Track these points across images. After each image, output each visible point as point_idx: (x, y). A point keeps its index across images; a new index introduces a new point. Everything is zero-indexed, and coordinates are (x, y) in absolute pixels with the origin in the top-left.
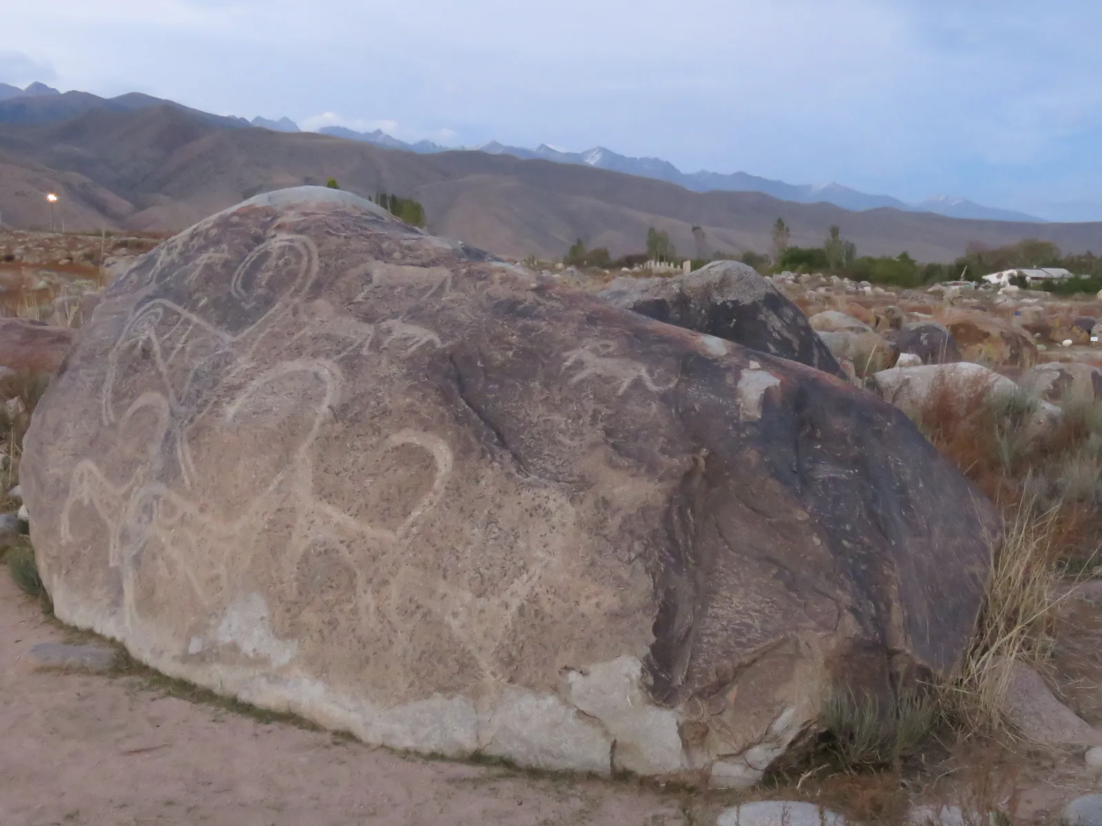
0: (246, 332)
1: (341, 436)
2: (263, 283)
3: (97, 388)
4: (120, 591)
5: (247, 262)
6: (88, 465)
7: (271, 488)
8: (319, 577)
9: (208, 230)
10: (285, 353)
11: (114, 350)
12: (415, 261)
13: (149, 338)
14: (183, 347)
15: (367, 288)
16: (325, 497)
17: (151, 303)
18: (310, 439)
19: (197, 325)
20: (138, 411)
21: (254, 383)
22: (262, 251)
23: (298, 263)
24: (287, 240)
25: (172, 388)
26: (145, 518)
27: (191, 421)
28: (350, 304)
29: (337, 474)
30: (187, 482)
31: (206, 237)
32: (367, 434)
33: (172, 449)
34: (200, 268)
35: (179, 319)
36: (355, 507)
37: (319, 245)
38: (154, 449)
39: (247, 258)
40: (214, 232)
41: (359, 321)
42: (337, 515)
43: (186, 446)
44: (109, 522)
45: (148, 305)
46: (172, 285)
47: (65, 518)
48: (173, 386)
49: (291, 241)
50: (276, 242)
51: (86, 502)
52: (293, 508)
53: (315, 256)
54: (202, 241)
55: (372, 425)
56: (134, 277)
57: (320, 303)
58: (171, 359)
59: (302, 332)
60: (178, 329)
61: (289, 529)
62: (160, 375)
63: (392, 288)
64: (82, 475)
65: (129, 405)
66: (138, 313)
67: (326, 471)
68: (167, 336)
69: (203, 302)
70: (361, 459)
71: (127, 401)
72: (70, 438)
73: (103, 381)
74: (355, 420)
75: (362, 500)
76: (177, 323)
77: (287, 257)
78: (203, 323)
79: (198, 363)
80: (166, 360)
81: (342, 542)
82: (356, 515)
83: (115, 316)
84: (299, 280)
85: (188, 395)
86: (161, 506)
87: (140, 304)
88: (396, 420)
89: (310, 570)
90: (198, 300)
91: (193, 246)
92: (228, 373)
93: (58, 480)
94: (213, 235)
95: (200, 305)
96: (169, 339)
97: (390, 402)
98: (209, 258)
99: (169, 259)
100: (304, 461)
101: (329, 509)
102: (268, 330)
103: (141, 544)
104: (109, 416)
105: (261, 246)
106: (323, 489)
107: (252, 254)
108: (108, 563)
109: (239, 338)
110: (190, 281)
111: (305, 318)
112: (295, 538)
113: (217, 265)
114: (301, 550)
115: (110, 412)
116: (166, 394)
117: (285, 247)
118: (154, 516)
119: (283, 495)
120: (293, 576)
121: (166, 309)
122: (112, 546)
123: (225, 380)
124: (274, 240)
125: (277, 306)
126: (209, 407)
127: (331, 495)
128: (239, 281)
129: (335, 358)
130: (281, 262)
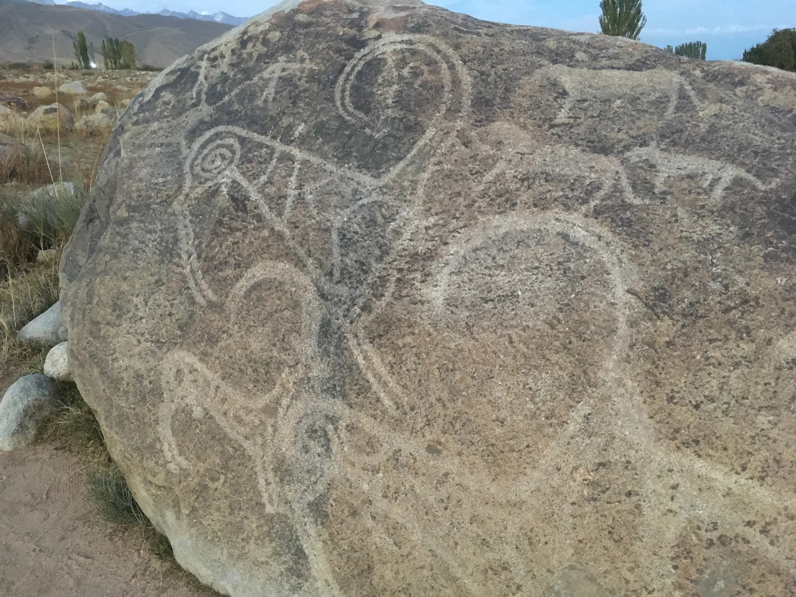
0: (395, 171)
1: (679, 341)
2: (390, 101)
3: (169, 251)
4: (300, 554)
5: (349, 74)
6: (183, 357)
7: (571, 428)
8: (721, 584)
9: (265, 33)
10: (482, 203)
11: (181, 198)
12: (615, 63)
13: (234, 182)
14: (299, 194)
15: (567, 104)
16: (686, 444)
17: (212, 132)
18: (619, 345)
19: (305, 163)
20: (256, 287)
21: (452, 249)
22: (369, 58)
23: (435, 72)
24: (401, 42)
25: (309, 256)
26: (316, 448)
27: (366, 308)
28: (552, 126)
29: (697, 407)
30: (387, 402)
31: (265, 42)
32: (727, 338)
33: (341, 349)
34: (273, 84)
35: (272, 153)
36: (755, 463)
37: (457, 47)
38: (307, 346)
39: (348, 69)
40: (275, 35)
41: (584, 151)
42: (721, 477)
43: (367, 347)
44: (246, 444)
45: (208, 135)
46: (236, 107)
47: (165, 431)
48: (309, 254)
49: (410, 42)
50: (383, 45)
51: (198, 413)
52: (628, 462)
53: (459, 63)
54: (261, 49)
55: (731, 323)
56: (167, 96)
57: (501, 127)
58: (287, 212)
59: (495, 171)
60: (276, 168)
61: (634, 499)
62: (280, 237)
63: (607, 101)
64: (178, 371)
65: (237, 278)
66: (196, 146)
67: (670, 399)
68: (263, 179)
69: (301, 128)
70: (735, 383)
71: (229, 272)
72: (142, 318)
73: (176, 240)
74: (692, 315)
75: (764, 453)
76: (271, 159)
77: (411, 65)
78: (315, 160)
79: (337, 220)
80: (280, 214)
81: (749, 524)
82: (762, 479)
83: (158, 149)
84: (447, 96)
85: (343, 269)
86: (344, 434)
87: (193, 134)
88: (773, 314)
89: (700, 572)
90: (290, 127)
91: (250, 55)
92: (397, 233)
93: (139, 377)
94: (276, 39)
95: (297, 134)
96: (270, 182)
97: (748, 284)
98: (283, 70)
99: (217, 72)
100: (620, 383)
101: (700, 466)
102: (431, 168)
103: (320, 488)
104: (204, 292)
105: (364, 51)
106: (677, 431)
107: (354, 62)
108: (263, 506)
109: (386, 179)
110: (266, 101)
111: (486, 149)
112: (651, 515)
113: (300, 79)
114: (671, 535)
115: (204, 285)
116: (300, 264)
117: (402, 51)
118: (335, 448)
119: (601, 440)
120: (669, 581)
121: (242, 140)
122: (262, 482)
123: (399, 245)
124: (381, 42)
125: (430, 133)
126: (391, 288)
127: (697, 442)
128: (347, 100)
129: (584, 208)
130: (406, 72)
